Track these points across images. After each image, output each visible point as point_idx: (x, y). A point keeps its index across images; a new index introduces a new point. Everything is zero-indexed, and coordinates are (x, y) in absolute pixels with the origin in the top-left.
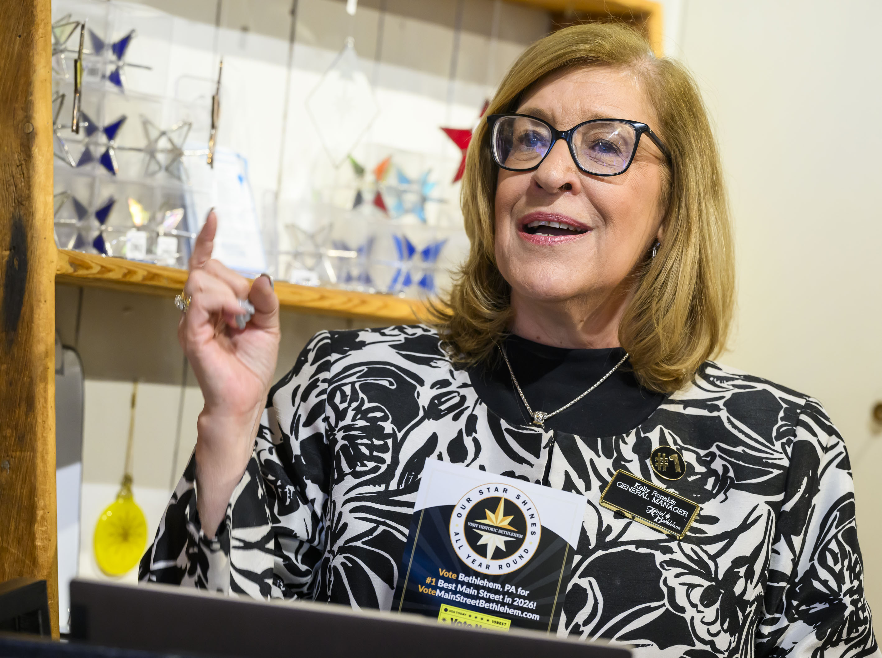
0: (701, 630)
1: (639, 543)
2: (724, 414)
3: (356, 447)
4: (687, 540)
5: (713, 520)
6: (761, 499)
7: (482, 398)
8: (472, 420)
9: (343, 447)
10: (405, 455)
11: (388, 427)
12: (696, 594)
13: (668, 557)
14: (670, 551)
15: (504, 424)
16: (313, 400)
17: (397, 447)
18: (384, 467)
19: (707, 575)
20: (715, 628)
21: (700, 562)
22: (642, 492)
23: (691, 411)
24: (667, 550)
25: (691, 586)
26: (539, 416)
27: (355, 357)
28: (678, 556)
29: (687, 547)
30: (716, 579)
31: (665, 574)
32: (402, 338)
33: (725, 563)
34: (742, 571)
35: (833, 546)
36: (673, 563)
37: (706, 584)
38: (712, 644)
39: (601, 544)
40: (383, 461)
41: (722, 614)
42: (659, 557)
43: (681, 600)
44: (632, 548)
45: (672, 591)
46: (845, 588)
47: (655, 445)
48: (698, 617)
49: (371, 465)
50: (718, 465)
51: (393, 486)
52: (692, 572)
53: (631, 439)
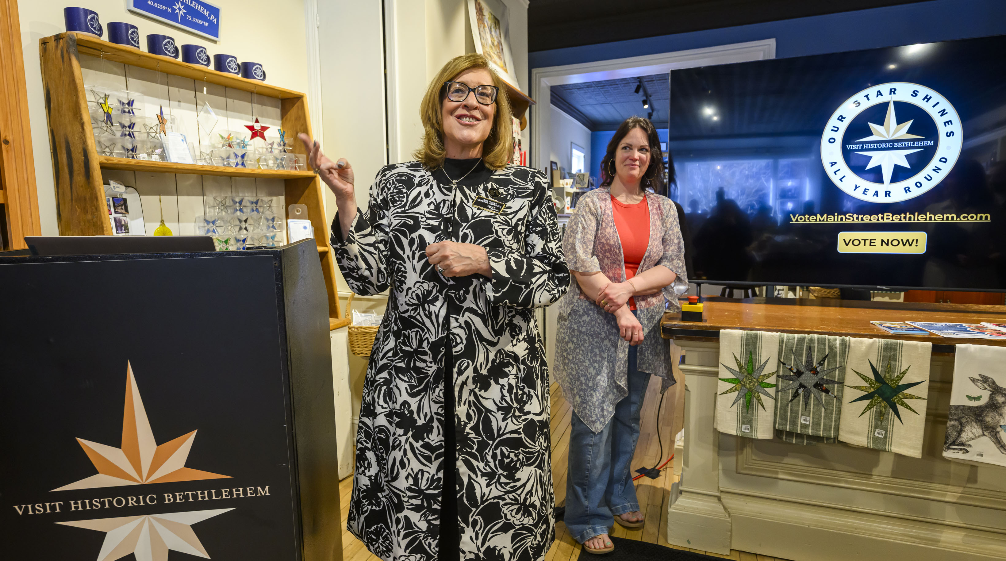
0: (507, 243)
1: (486, 217)
2: (512, 177)
3: (394, 198)
4: (501, 214)
5: (510, 208)
6: (525, 200)
7: (435, 178)
8: (432, 186)
9: (390, 199)
10: (410, 199)
11: (405, 191)
12: (505, 232)
13: (495, 220)
14: (496, 218)
17: (408, 196)
18: (403, 203)
19: (509, 225)
20: (511, 242)
21: (506, 221)
22: (486, 202)
23: (502, 177)
24: (495, 218)
25: (503, 229)
26: (452, 182)
28: (499, 220)
29: (502, 217)
30: (512, 226)
31: (494, 225)
33: (514, 221)
34: (520, 223)
35: (544, 210)
36: (497, 222)
37: (508, 228)
38: (511, 247)
39: (473, 218)
40: (403, 201)
41: (514, 237)
42: (492, 220)
43: (500, 233)
44: (483, 218)
45: (497, 231)
46: (547, 223)
47: (490, 188)
48: (506, 239)
49: (399, 203)
50: (511, 192)
51: (407, 208)
52: (503, 224)
53: (482, 186)
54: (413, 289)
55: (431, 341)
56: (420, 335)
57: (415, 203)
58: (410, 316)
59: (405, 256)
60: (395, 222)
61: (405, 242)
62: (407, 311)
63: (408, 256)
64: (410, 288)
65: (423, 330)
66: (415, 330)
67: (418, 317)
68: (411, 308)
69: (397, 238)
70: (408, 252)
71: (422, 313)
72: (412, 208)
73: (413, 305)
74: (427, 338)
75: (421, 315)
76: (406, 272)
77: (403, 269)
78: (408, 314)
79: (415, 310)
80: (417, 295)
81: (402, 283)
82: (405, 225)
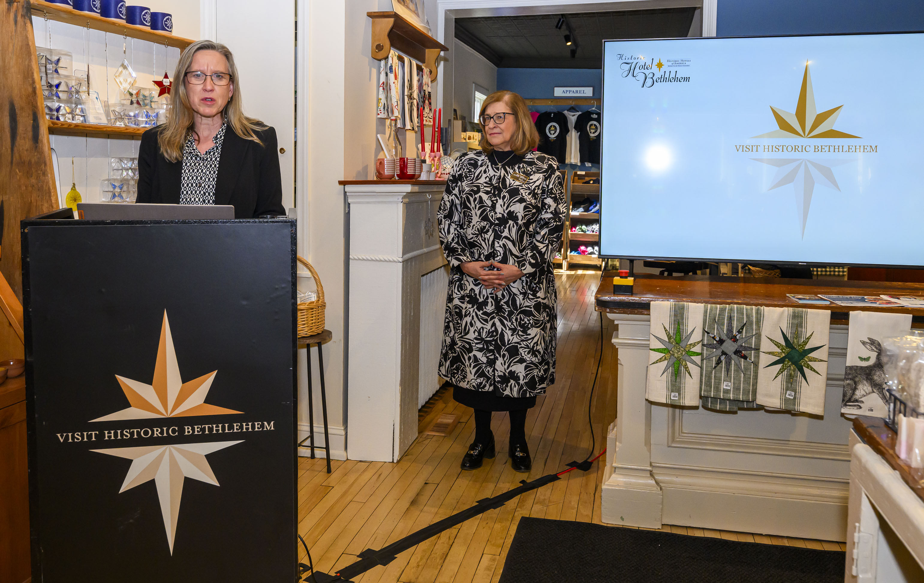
1: (516, 186)
2: (535, 160)
3: (466, 175)
4: (526, 184)
5: (532, 179)
6: (541, 175)
7: (490, 161)
8: (488, 166)
10: (476, 175)
11: (473, 170)
12: (527, 194)
15: (493, 166)
16: (459, 167)
17: (474, 173)
20: (531, 199)
21: (529, 188)
22: (518, 176)
23: (529, 160)
24: (522, 186)
25: (526, 192)
26: (500, 164)
27: (467, 157)
29: (526, 185)
30: (532, 190)
31: (521, 190)
32: (476, 152)
33: (533, 187)
34: (537, 188)
36: (523, 188)
37: (529, 191)
39: (510, 186)
41: (533, 196)
42: (520, 187)
43: (524, 195)
45: (522, 193)
47: (521, 167)
48: (527, 198)
49: (469, 178)
50: (534, 169)
51: (474, 181)
52: (527, 190)
53: (517, 166)
54: (476, 226)
55: (485, 254)
56: (479, 251)
57: (478, 178)
58: (474, 241)
59: (471, 208)
60: (467, 189)
61: (472, 199)
62: (472, 238)
63: (473, 207)
64: (474, 225)
65: (481, 248)
66: (477, 248)
67: (478, 241)
68: (474, 236)
69: (467, 197)
70: (473, 205)
71: (480, 239)
72: (476, 181)
73: (476, 234)
74: (483, 253)
75: (480, 240)
76: (472, 216)
77: (471, 215)
78: (473, 239)
79: (477, 237)
80: (478, 229)
81: (470, 222)
82: (472, 190)
